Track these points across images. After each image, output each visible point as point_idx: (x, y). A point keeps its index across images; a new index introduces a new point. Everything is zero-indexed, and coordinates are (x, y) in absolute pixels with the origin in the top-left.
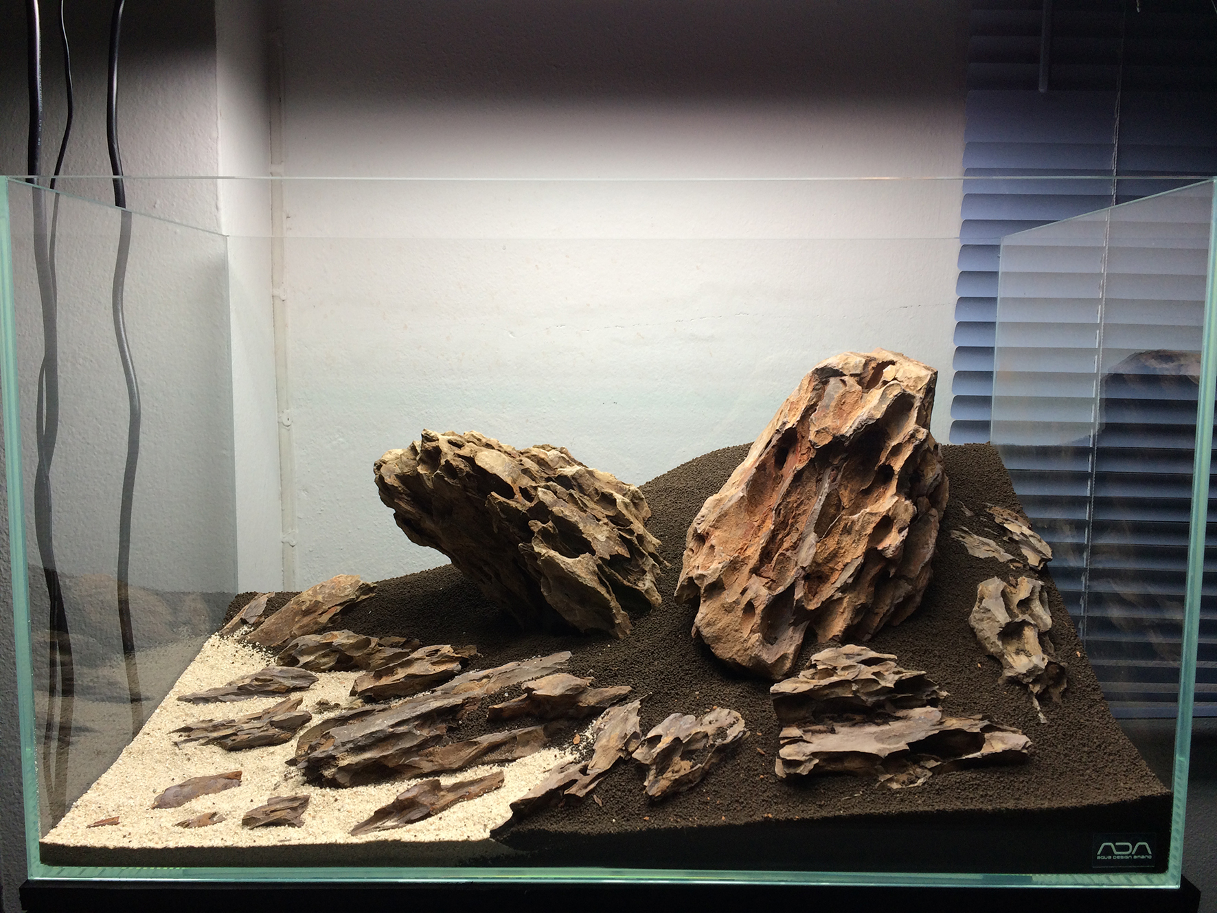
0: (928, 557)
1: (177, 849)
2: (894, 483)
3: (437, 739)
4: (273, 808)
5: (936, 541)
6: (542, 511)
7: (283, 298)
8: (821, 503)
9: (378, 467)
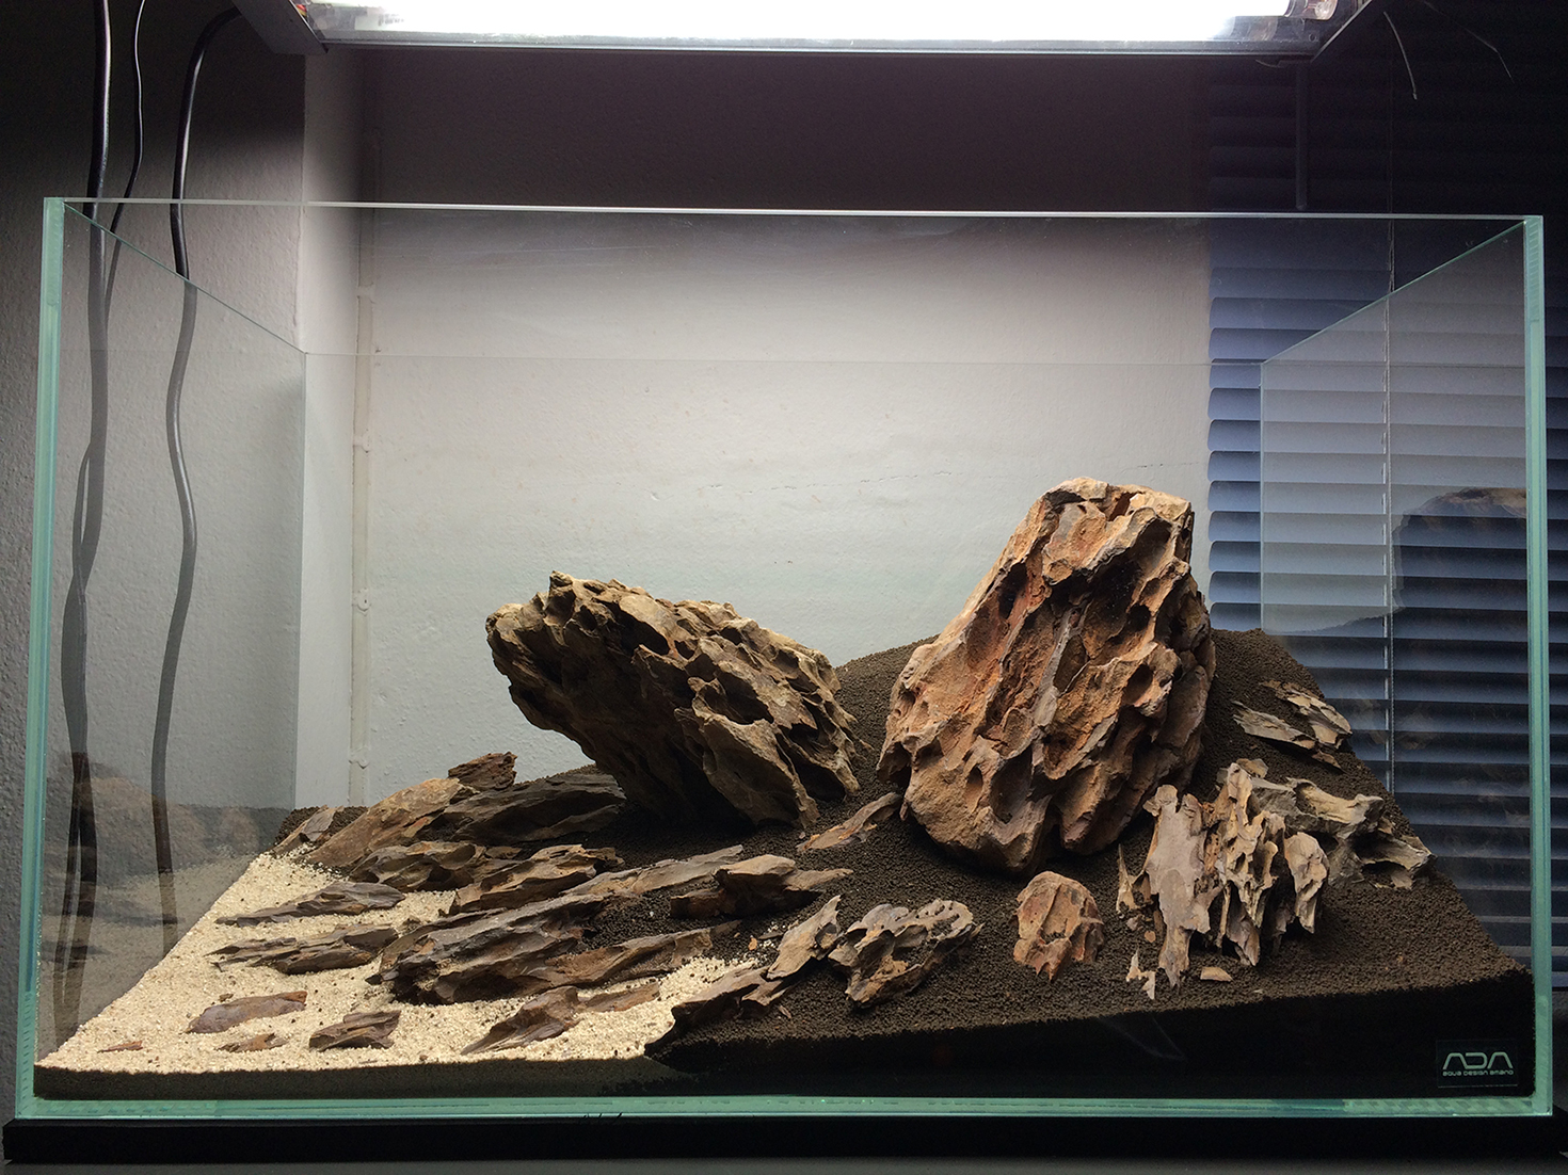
0: (1198, 722)
1: (222, 1074)
2: (1152, 628)
3: (571, 945)
4: (351, 1025)
5: (1207, 703)
6: (705, 667)
7: (367, 448)
8: (1062, 651)
9: (492, 622)
